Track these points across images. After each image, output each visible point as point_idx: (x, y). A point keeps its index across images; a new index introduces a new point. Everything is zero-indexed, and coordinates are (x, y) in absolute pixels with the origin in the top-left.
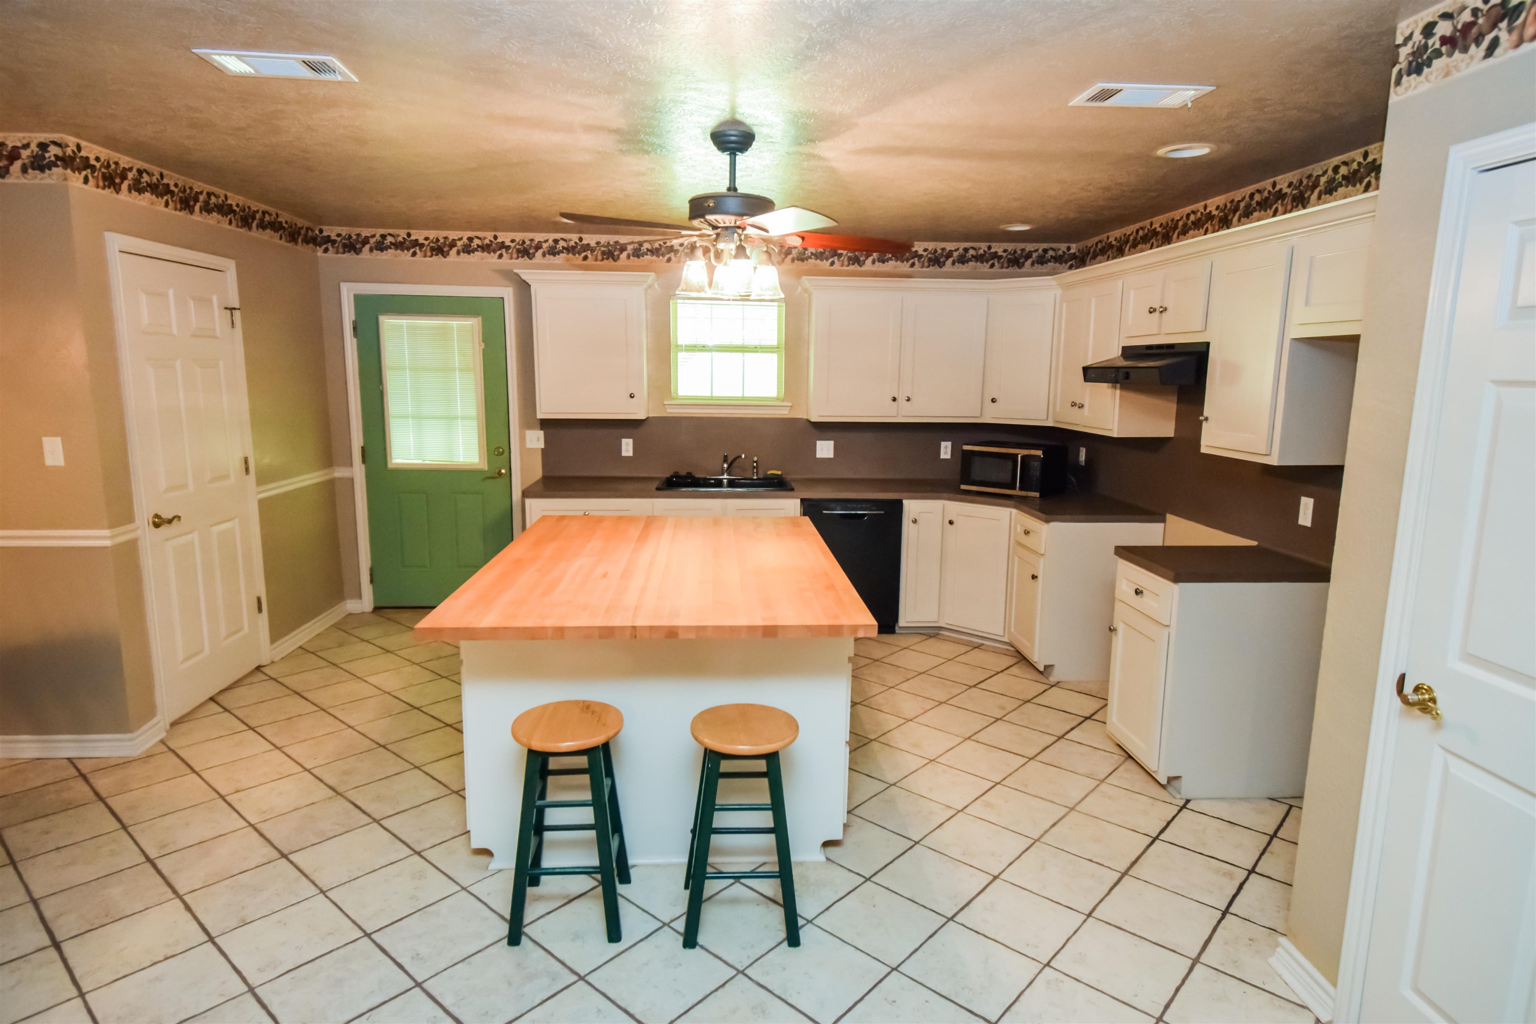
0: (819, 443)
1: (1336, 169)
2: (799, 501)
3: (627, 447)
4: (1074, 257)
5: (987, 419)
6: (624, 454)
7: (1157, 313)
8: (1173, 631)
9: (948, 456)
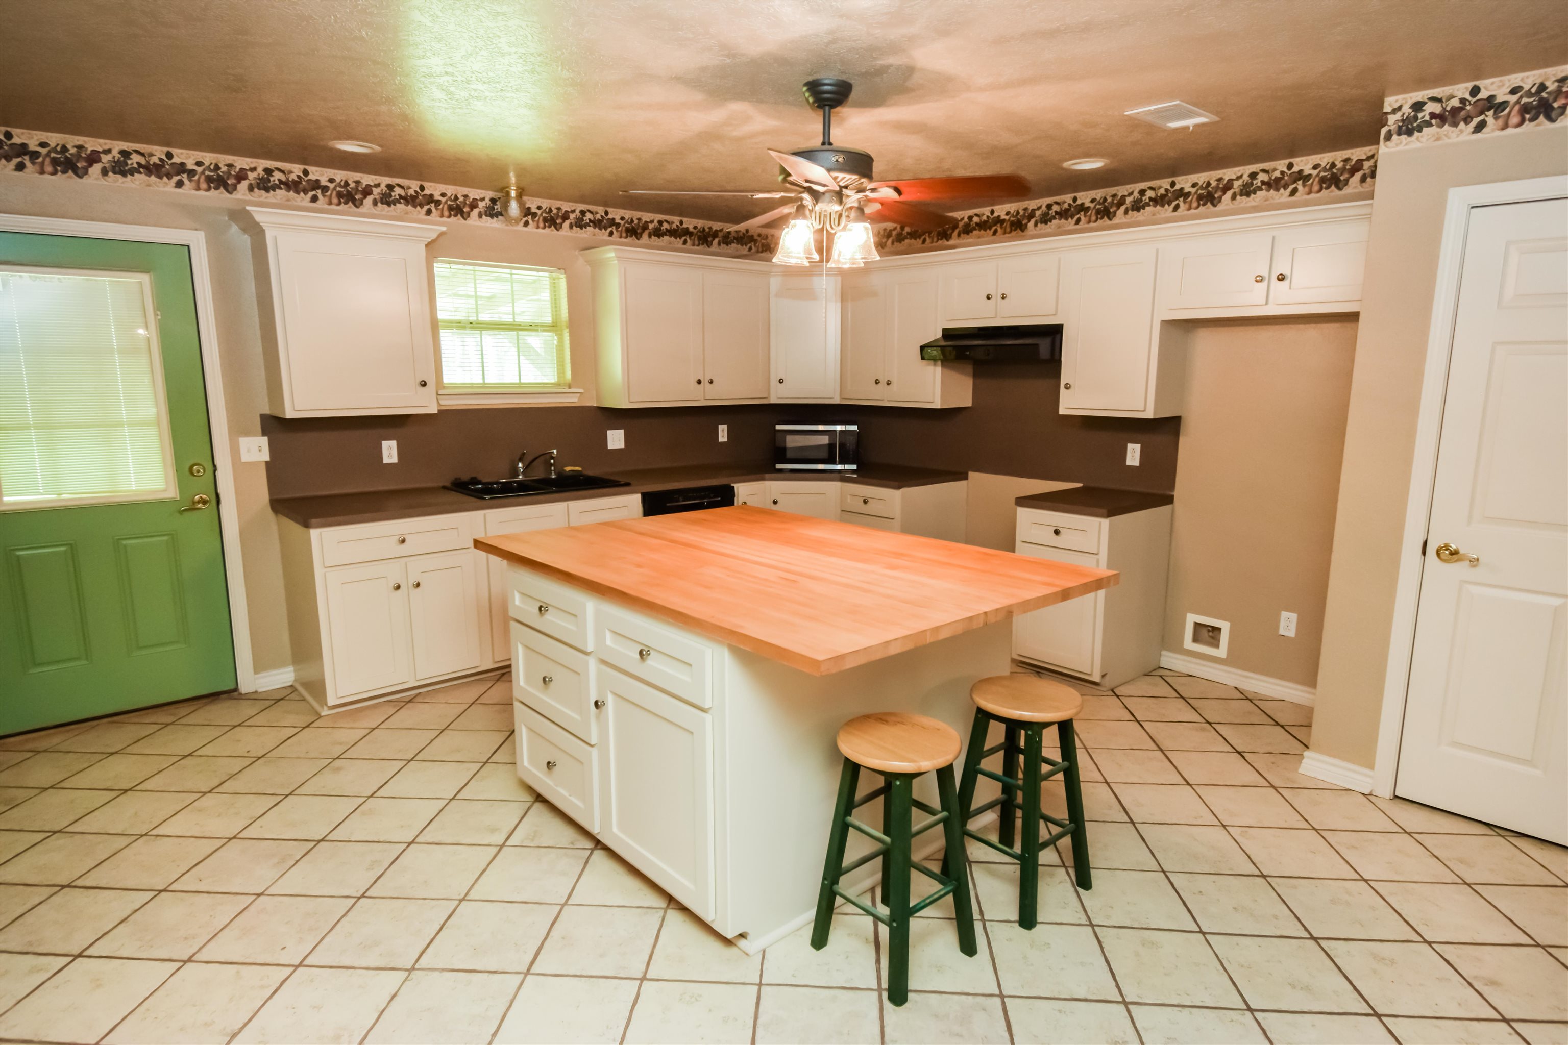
0: (609, 433)
2: (638, 497)
3: (390, 452)
5: (774, 400)
6: (386, 460)
7: (995, 299)
8: (1102, 557)
9: (725, 440)
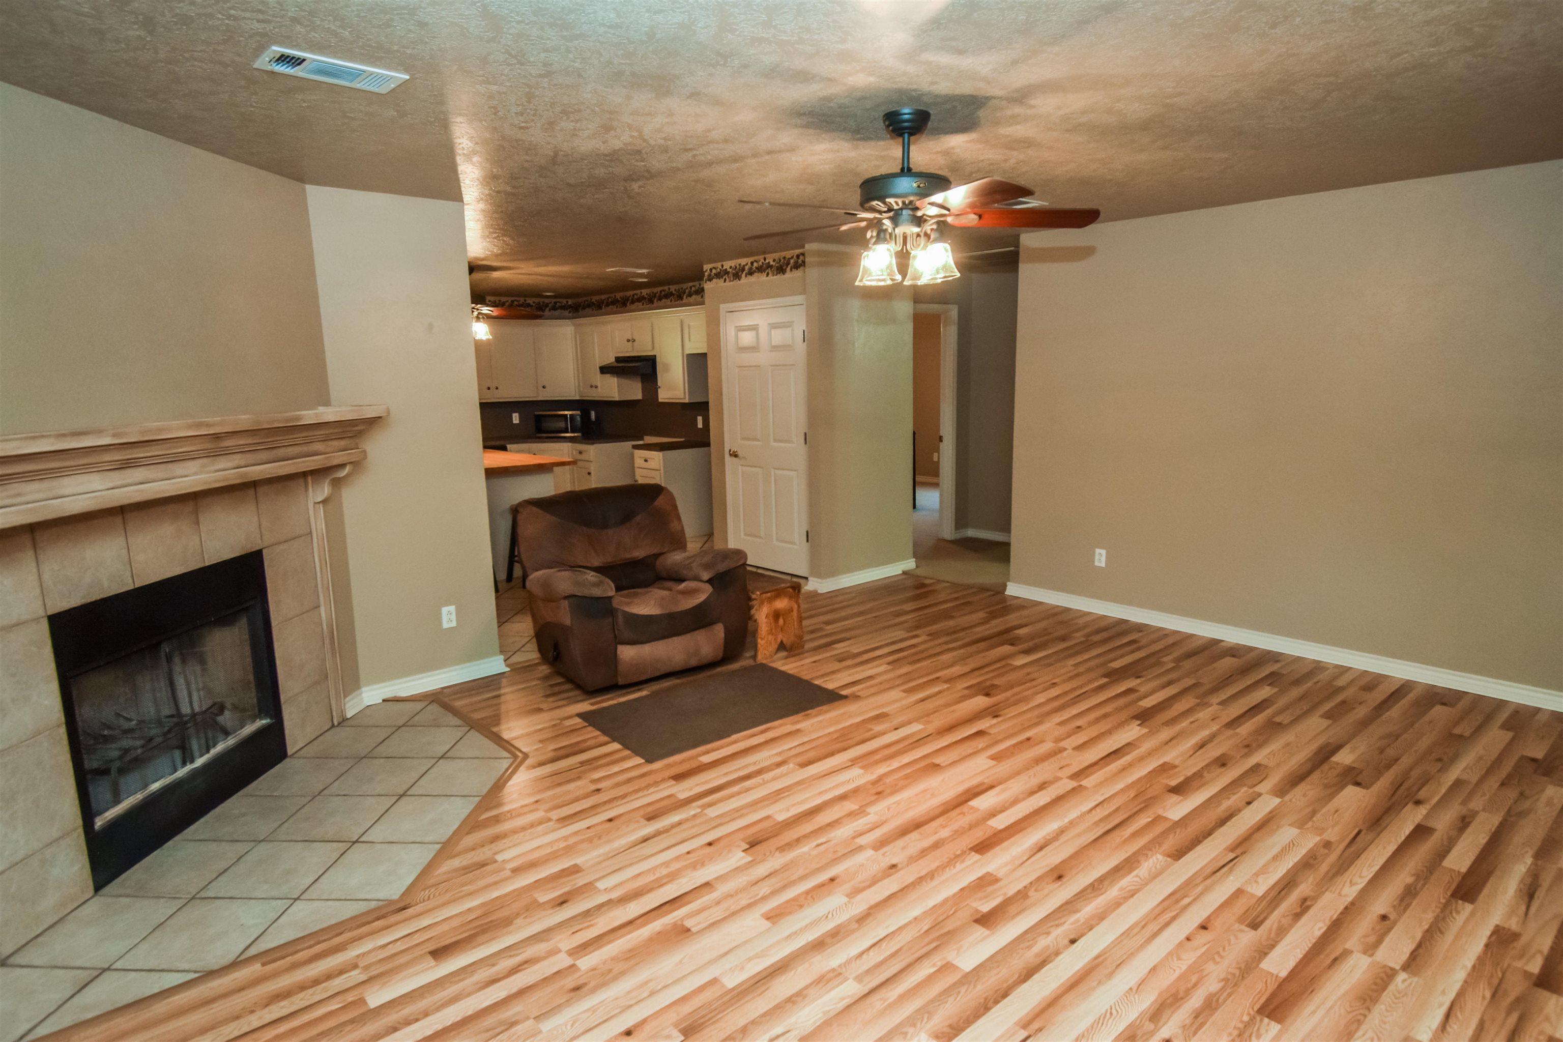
1: (691, 288)
4: (570, 307)
5: (540, 398)
7: (631, 342)
8: (662, 472)
9: (518, 422)
